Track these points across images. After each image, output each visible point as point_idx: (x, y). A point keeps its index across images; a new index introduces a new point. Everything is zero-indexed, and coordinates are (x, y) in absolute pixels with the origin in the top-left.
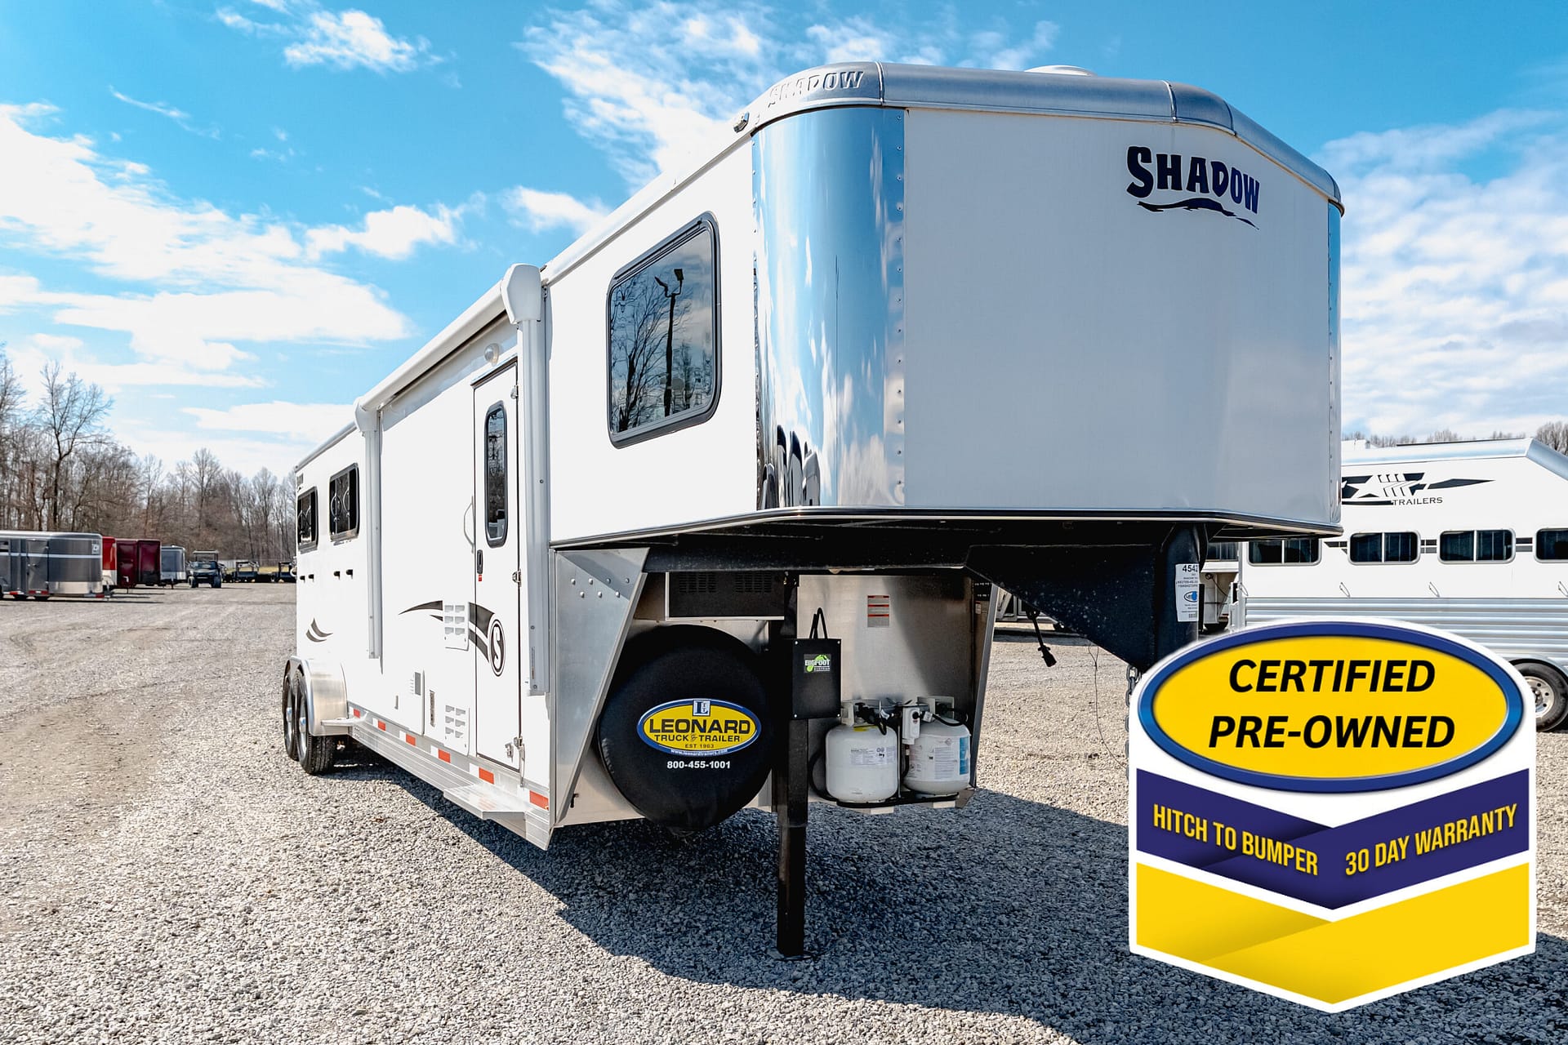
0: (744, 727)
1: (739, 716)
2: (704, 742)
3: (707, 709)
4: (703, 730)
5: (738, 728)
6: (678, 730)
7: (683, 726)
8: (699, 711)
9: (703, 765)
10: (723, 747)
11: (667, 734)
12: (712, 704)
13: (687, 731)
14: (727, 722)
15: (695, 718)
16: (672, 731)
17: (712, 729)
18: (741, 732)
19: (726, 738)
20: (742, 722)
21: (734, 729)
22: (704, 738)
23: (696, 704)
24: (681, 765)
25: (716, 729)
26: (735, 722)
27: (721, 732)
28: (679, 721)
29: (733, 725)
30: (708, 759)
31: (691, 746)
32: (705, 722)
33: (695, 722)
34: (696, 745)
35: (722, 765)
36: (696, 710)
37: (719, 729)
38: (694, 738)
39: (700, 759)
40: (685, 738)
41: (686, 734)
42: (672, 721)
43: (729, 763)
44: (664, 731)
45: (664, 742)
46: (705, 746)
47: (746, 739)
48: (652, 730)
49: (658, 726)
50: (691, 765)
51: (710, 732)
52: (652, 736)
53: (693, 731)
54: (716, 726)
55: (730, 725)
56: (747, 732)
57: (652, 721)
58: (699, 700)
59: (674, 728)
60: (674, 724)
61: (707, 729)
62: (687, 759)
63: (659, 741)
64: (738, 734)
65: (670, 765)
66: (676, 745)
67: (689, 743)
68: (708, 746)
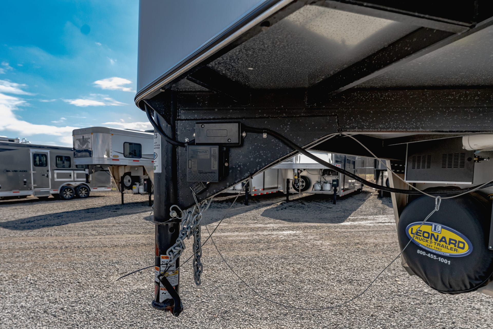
0: (461, 245)
1: (458, 238)
2: (436, 246)
3: (440, 230)
4: (436, 240)
5: (457, 244)
6: (424, 236)
7: (426, 235)
8: (435, 230)
9: (435, 257)
10: (447, 252)
11: (419, 237)
12: (442, 228)
13: (428, 238)
14: (450, 239)
15: (433, 233)
16: (421, 236)
17: (441, 241)
18: (459, 247)
19: (449, 247)
20: (460, 242)
21: (455, 244)
22: (437, 244)
23: (433, 226)
24: (424, 253)
25: (443, 241)
26: (456, 241)
27: (446, 243)
28: (424, 232)
29: (454, 242)
30: (438, 256)
31: (430, 246)
32: (438, 236)
33: (433, 235)
34: (432, 246)
35: (446, 261)
36: (433, 229)
37: (445, 242)
38: (431, 242)
39: (434, 254)
40: (427, 241)
41: (427, 239)
42: (421, 231)
43: (449, 262)
44: (417, 235)
45: (416, 240)
46: (437, 248)
47: (461, 252)
48: (412, 233)
49: (414, 231)
50: (429, 255)
51: (440, 241)
52: (412, 235)
53: (431, 239)
54: (444, 240)
55: (452, 241)
56: (463, 248)
57: (412, 229)
58: (436, 224)
59: (422, 235)
60: (422, 233)
61: (439, 239)
62: (427, 252)
63: (415, 239)
64: (456, 248)
65: (419, 251)
66: (423, 243)
67: (429, 244)
68: (439, 249)
